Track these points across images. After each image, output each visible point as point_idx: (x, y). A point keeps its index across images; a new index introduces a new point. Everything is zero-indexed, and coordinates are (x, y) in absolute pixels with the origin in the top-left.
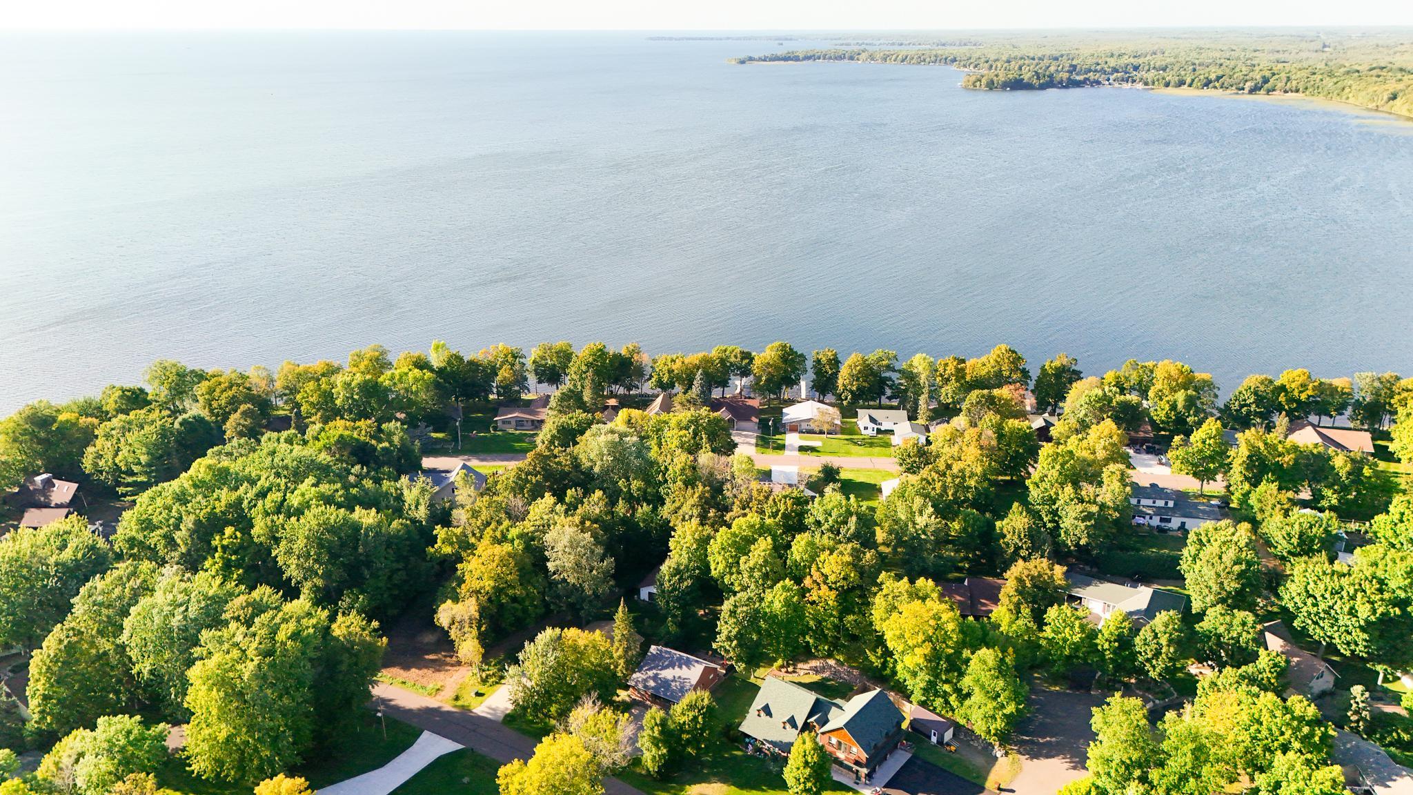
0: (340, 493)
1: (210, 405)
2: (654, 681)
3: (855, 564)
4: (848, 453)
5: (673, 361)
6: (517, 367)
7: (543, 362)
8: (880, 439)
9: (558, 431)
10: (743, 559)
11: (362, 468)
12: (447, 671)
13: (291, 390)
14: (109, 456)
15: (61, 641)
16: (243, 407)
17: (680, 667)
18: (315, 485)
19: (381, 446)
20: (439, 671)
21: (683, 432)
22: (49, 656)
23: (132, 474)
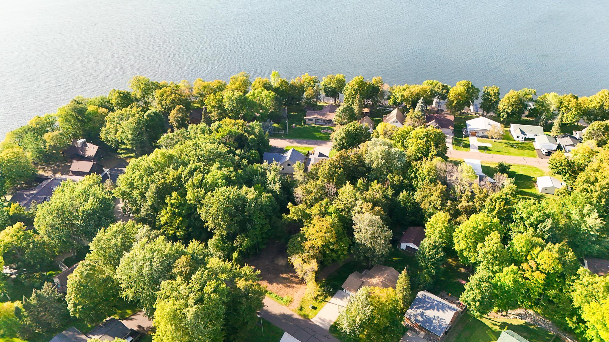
0: (233, 174)
1: (161, 103)
2: (422, 317)
3: (561, 260)
4: (509, 153)
5: (404, 90)
6: (316, 88)
7: (329, 86)
8: (527, 144)
9: (346, 135)
10: (480, 245)
11: (241, 151)
12: (294, 287)
13: (201, 95)
14: (113, 133)
15: (82, 273)
16: (178, 107)
17: (438, 310)
18: (219, 168)
19: (250, 137)
20: (289, 287)
21: (419, 141)
22: (76, 282)
23: (124, 143)
